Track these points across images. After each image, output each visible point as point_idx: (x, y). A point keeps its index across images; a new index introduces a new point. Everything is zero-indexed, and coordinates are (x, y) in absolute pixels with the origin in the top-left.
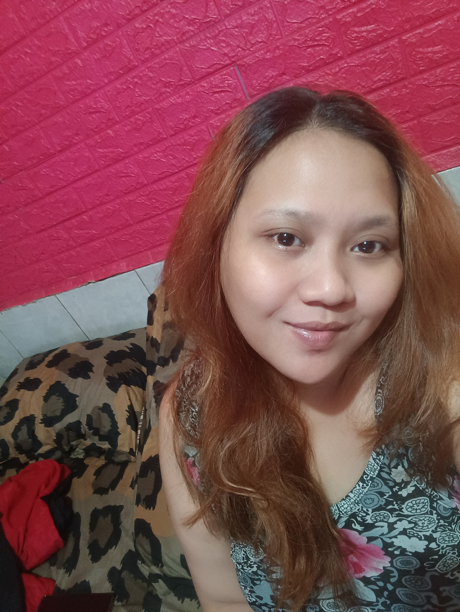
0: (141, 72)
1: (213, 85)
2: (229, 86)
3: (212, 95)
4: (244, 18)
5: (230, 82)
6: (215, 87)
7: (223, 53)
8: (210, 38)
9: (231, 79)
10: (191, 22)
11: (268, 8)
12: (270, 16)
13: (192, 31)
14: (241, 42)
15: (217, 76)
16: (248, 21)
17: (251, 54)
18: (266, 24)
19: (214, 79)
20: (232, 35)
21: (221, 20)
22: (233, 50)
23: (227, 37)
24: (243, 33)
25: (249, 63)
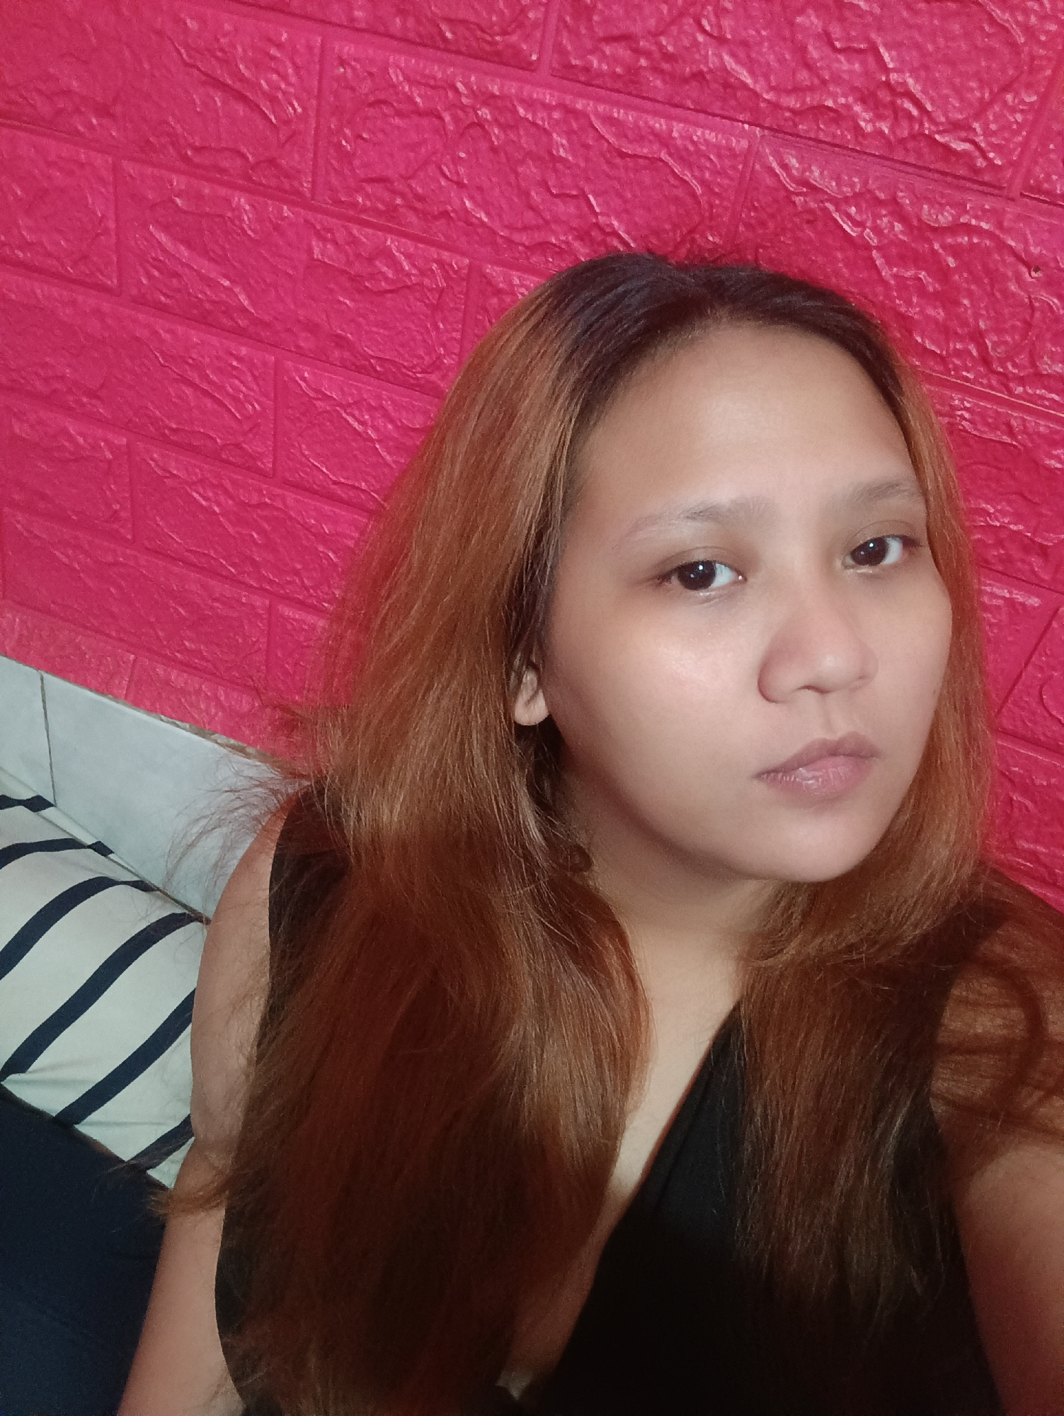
0: (530, 104)
8: (900, 214)
10: (884, 96)
13: (857, 130)
14: (999, 331)
17: (998, 402)
20: (995, 277)
21: (1001, 188)
22: (946, 332)
23: (964, 266)
24: (1037, 304)
25: (964, 423)
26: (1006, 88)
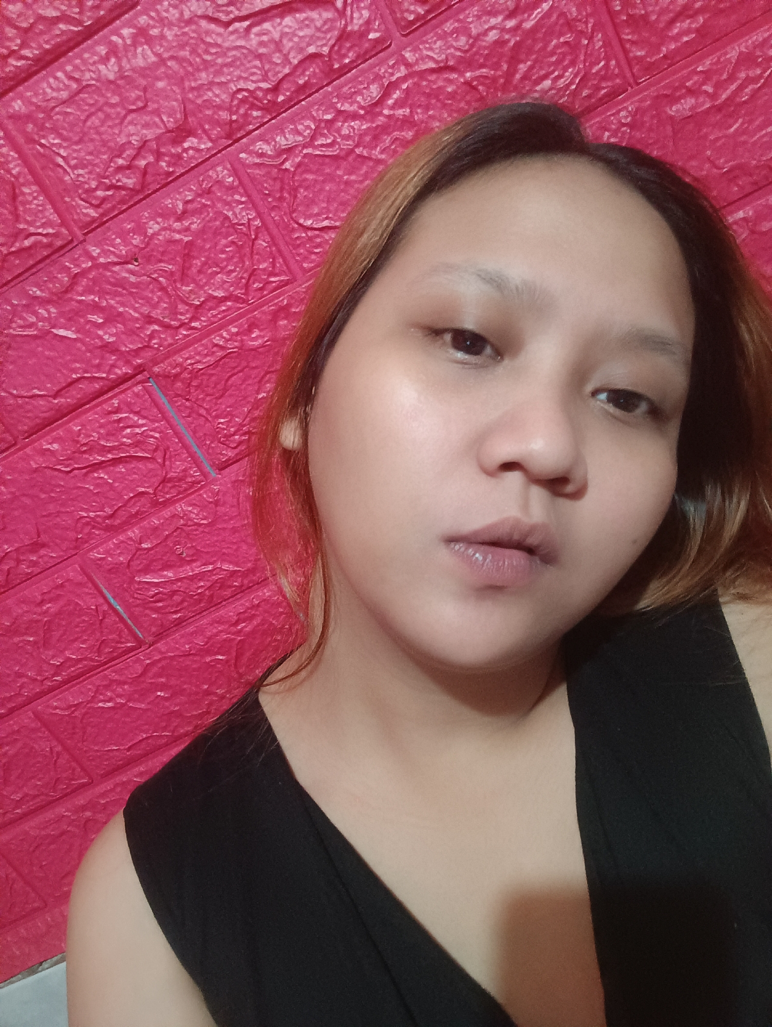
1: (85, 445)
2: (136, 445)
3: (86, 475)
4: (153, 227)
5: (137, 430)
6: (90, 451)
7: (98, 342)
8: (44, 302)
9: (141, 422)
11: (231, 189)
12: (242, 214)
14: (155, 306)
15: (90, 416)
16: (167, 234)
17: (198, 340)
18: (233, 243)
19: (83, 425)
20: (121, 283)
21: (72, 241)
22: (132, 332)
23: (102, 293)
24: (155, 276)
25: (195, 366)
26: (14, 197)
